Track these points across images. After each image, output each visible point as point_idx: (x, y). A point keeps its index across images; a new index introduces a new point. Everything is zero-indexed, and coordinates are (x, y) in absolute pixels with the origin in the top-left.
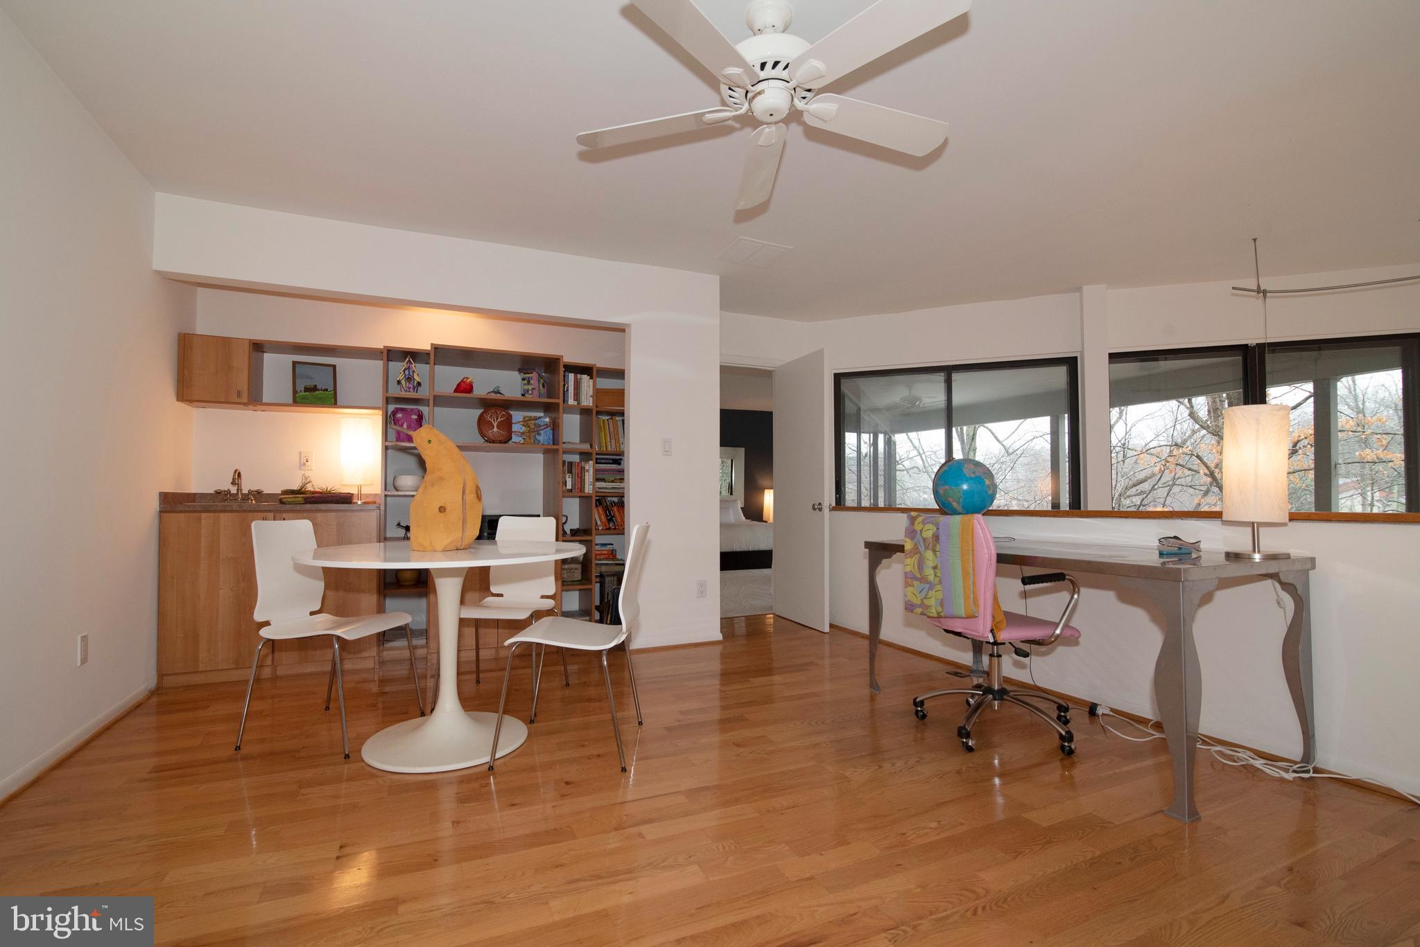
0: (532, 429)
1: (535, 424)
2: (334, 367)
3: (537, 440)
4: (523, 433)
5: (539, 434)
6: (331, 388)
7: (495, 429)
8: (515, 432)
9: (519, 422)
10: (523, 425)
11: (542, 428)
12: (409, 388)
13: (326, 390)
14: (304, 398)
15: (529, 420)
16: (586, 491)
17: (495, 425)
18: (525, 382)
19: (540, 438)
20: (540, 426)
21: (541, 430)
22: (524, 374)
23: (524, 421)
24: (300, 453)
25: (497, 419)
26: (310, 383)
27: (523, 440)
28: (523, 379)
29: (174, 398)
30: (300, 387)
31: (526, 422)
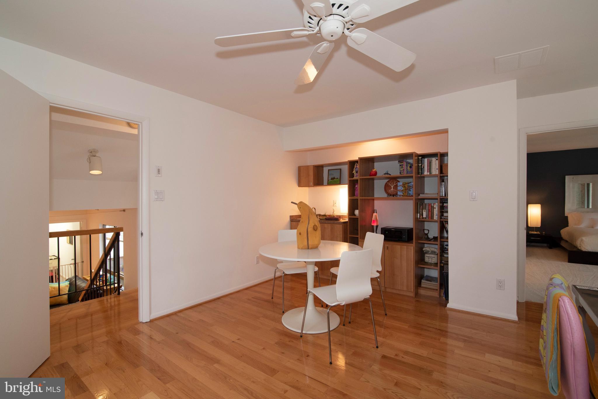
0: (407, 187)
1: (408, 186)
2: (341, 169)
3: (409, 193)
4: (402, 191)
5: (410, 191)
6: (339, 177)
7: (392, 189)
8: (398, 190)
9: (401, 185)
10: (403, 187)
11: (411, 187)
12: (357, 175)
13: (337, 178)
14: (331, 182)
15: (405, 184)
16: (434, 219)
17: (392, 187)
18: (401, 167)
19: (411, 192)
20: (410, 186)
21: (411, 188)
22: (401, 163)
23: (403, 185)
24: (333, 201)
25: (393, 184)
26: (333, 177)
27: (402, 194)
28: (400, 166)
29: (298, 187)
30: (330, 179)
31: (404, 185)
